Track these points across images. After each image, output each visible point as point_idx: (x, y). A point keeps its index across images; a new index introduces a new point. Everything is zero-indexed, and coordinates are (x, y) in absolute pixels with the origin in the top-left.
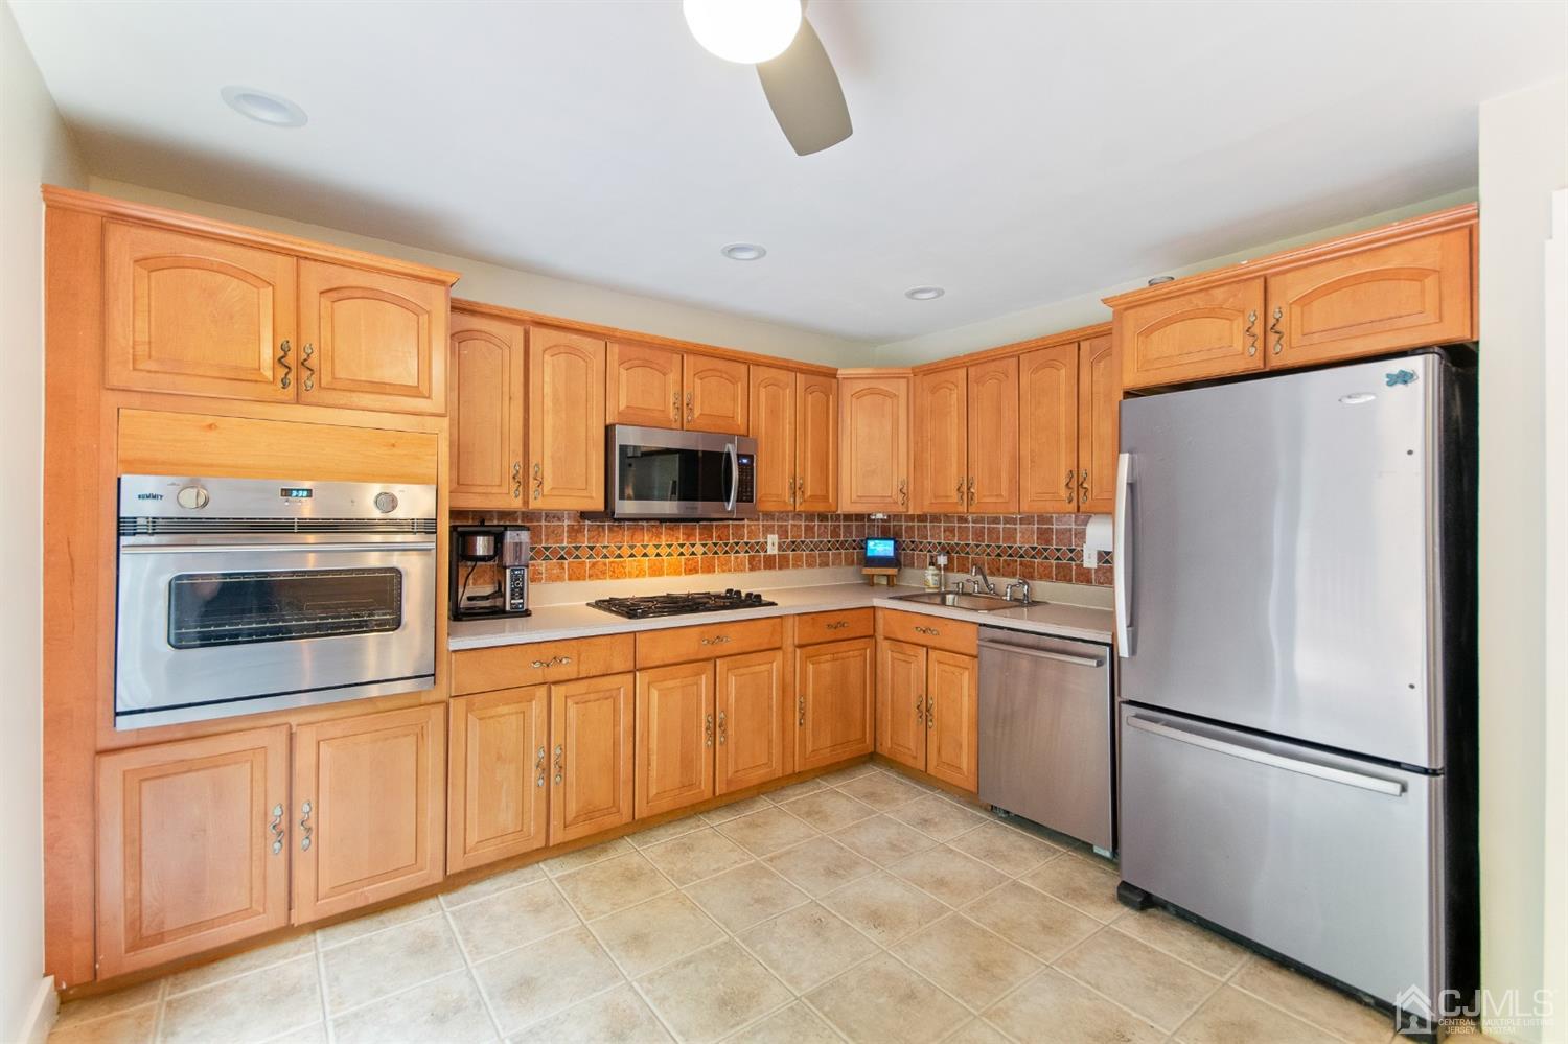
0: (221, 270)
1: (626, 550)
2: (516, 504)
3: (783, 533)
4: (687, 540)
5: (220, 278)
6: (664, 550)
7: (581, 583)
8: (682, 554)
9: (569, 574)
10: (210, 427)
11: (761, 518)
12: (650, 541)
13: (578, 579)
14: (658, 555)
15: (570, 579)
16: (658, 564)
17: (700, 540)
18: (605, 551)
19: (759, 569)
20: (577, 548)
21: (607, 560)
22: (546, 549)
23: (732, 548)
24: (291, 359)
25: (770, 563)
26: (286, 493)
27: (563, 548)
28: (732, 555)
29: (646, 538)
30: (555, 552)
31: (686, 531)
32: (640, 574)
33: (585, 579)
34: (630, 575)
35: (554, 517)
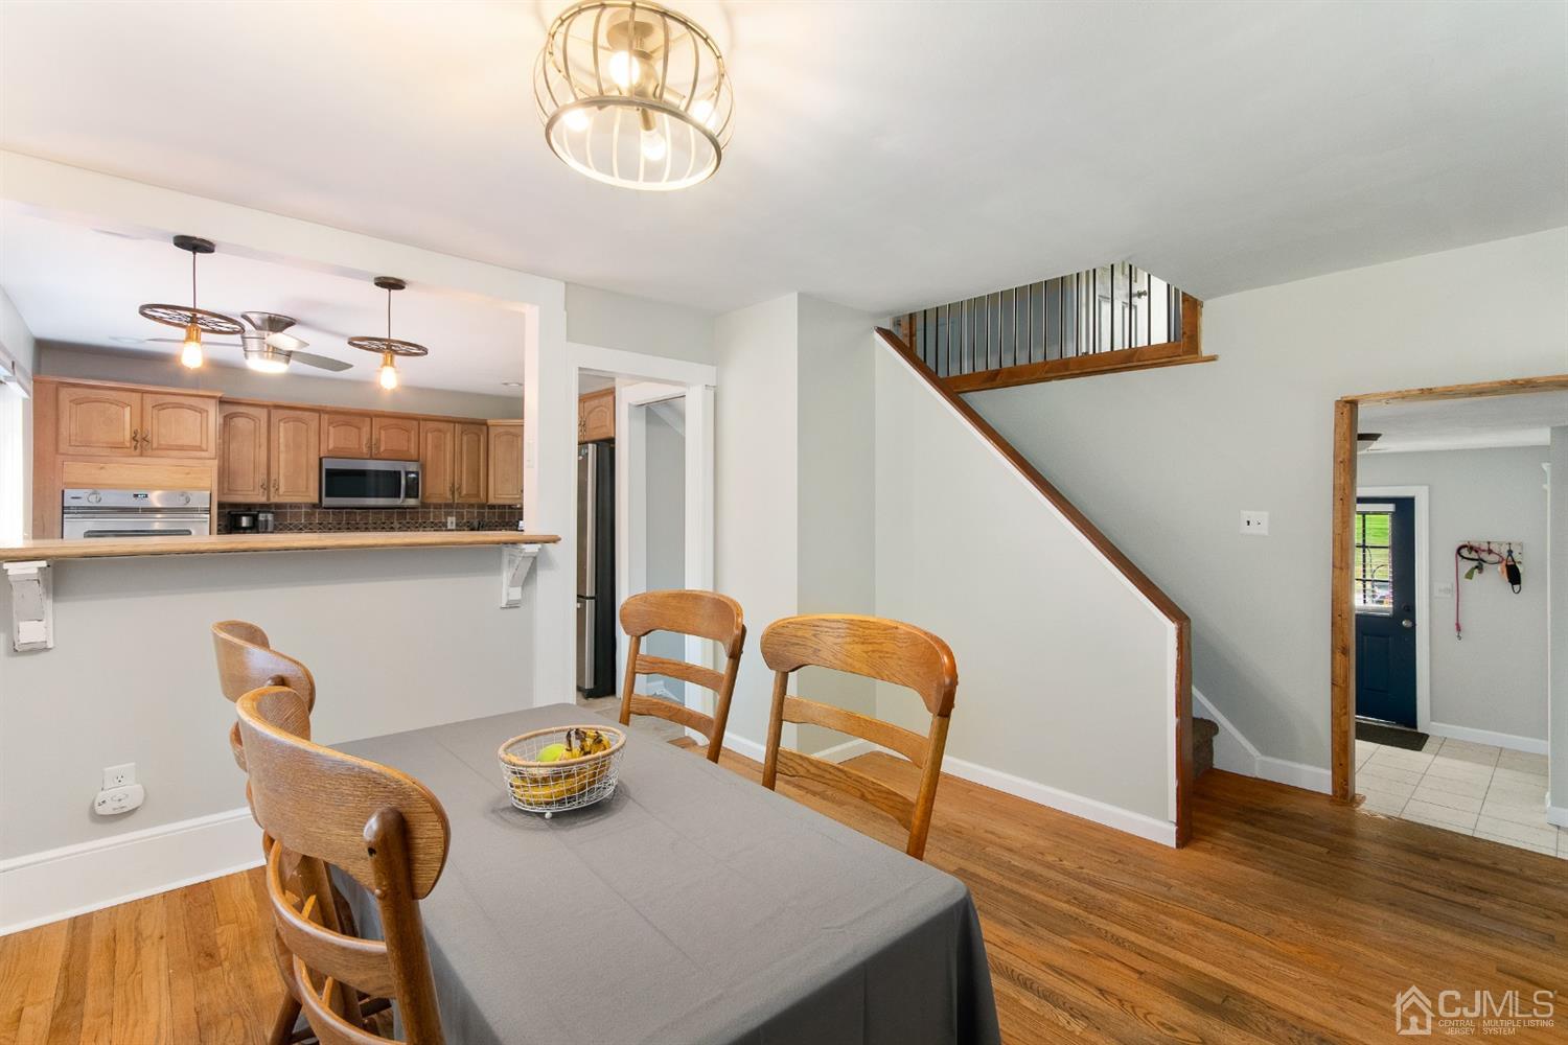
0: (107, 401)
2: (263, 500)
3: (461, 516)
5: (107, 405)
10: (102, 468)
23: (420, 524)
24: (138, 436)
26: (136, 496)
28: (421, 529)
35: (292, 507)
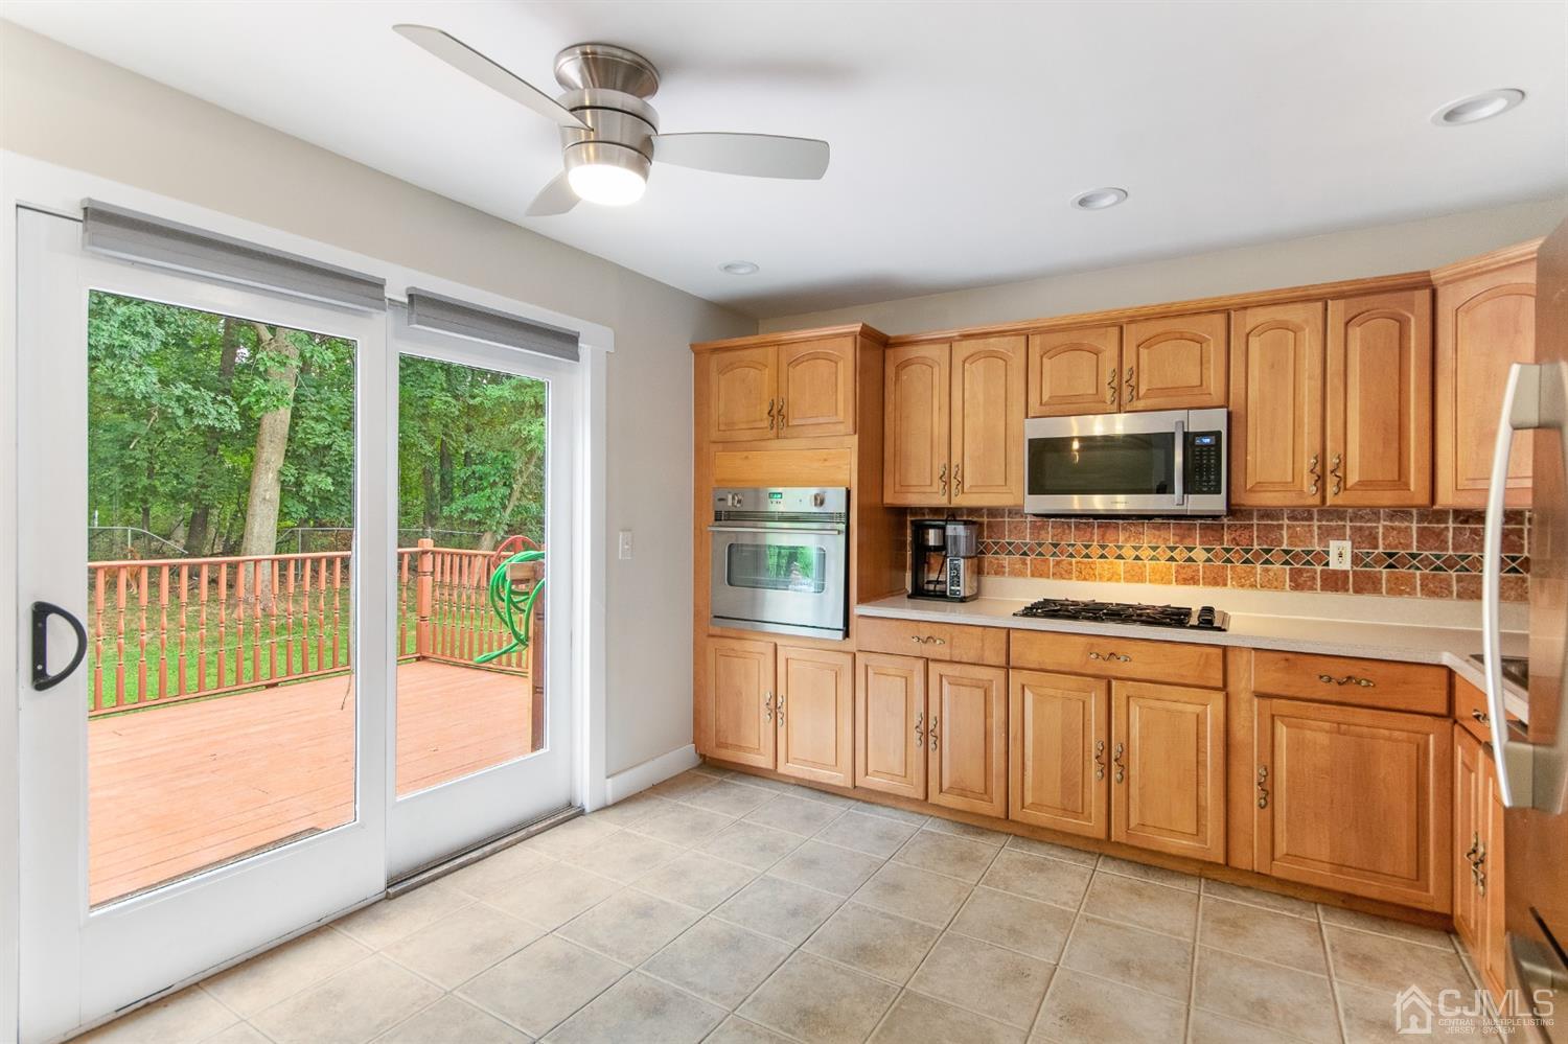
1: (1095, 550)
3: (1367, 538)
4: (1181, 542)
6: (1145, 553)
7: (1043, 581)
8: (1172, 559)
9: (1031, 571)
11: (1316, 517)
12: (1127, 540)
13: (1041, 576)
14: (1137, 558)
15: (1033, 575)
16: (1136, 568)
17: (1201, 543)
18: (1070, 549)
19: (1312, 588)
20: (1040, 545)
21: (1074, 560)
22: (1010, 544)
23: (1257, 555)
24: (775, 411)
25: (1335, 582)
26: (771, 495)
27: (1026, 545)
28: (1259, 567)
29: (1121, 538)
30: (1018, 547)
31: (1178, 531)
32: (1113, 577)
33: (1049, 577)
34: (1101, 578)
35: (1016, 514)
